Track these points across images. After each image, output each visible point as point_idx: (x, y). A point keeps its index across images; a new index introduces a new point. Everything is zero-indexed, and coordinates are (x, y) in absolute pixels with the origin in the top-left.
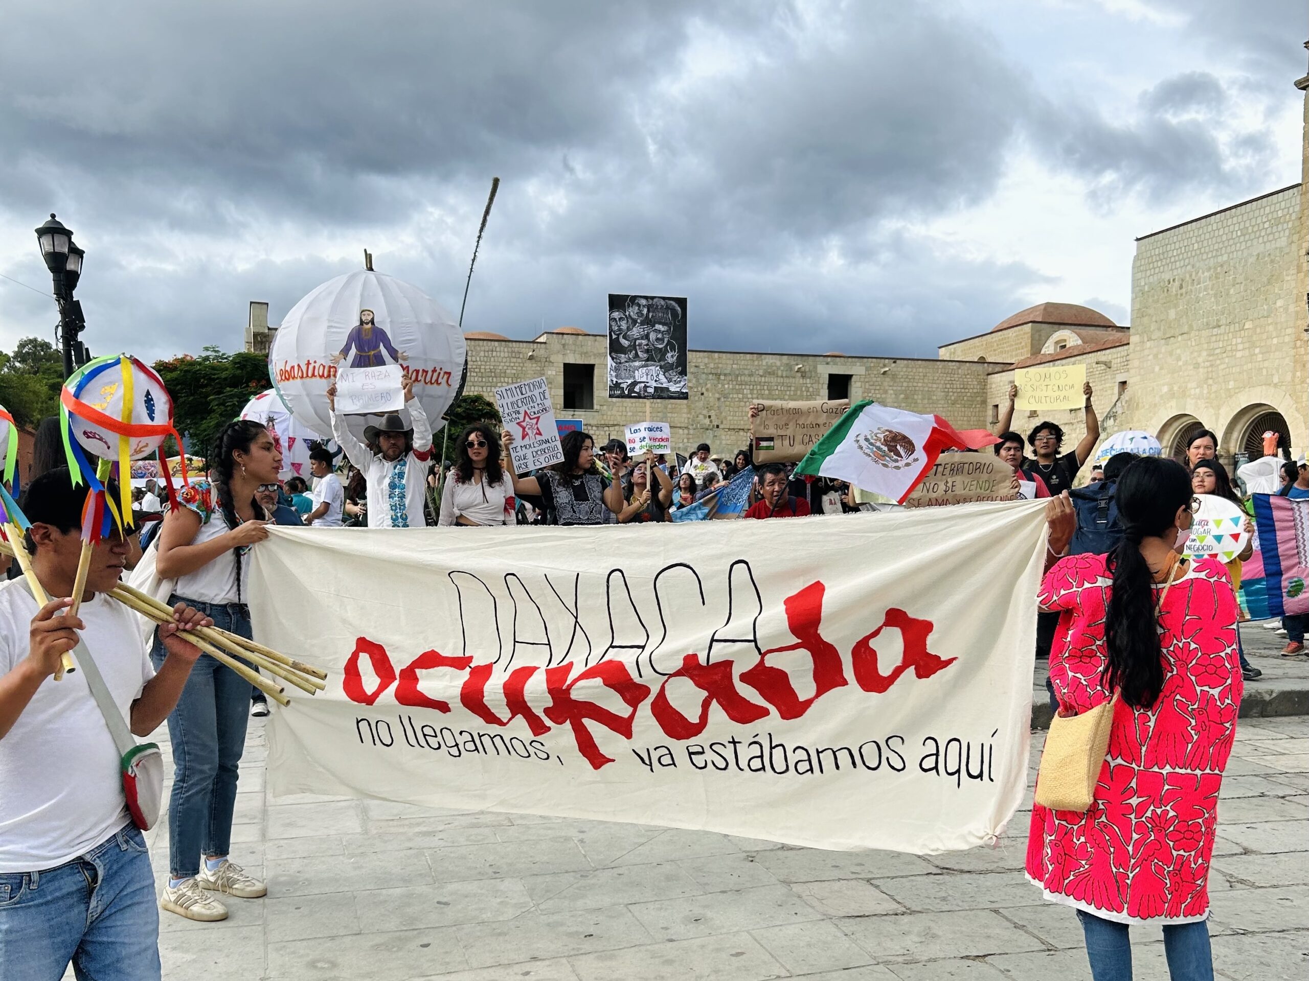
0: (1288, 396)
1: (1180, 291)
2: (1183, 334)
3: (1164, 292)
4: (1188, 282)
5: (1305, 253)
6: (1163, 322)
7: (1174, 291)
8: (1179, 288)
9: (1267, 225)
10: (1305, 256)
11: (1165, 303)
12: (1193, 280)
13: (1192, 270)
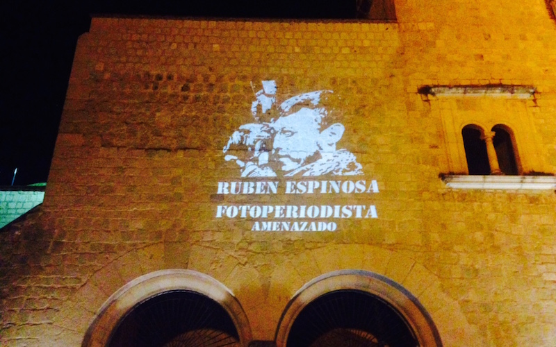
0: (419, 267)
1: (183, 93)
2: (189, 149)
3: (147, 87)
4: (201, 85)
5: (417, 91)
6: (143, 126)
7: (169, 90)
8: (180, 88)
9: (346, 51)
10: (419, 95)
11: (147, 102)
12: (211, 85)
13: (210, 73)
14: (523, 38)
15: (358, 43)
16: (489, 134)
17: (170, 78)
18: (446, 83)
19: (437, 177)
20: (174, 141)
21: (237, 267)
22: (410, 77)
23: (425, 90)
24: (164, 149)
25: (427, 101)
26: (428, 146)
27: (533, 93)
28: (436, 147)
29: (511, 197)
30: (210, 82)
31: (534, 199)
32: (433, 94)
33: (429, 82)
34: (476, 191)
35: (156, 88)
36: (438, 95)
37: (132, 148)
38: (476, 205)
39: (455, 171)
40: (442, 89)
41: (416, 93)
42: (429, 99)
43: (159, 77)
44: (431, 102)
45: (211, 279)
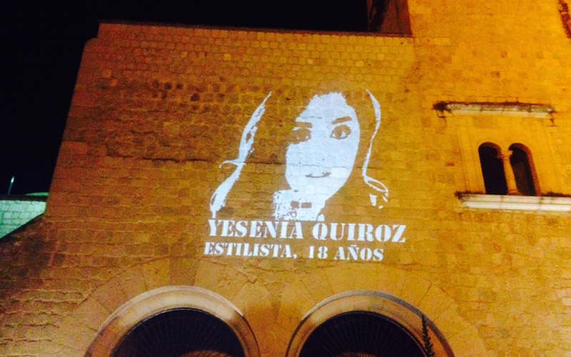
0: (435, 288)
1: (193, 103)
2: (197, 160)
3: (155, 96)
4: (212, 96)
5: (431, 107)
6: (151, 135)
7: (179, 100)
8: (190, 98)
9: (360, 64)
10: (435, 111)
11: (156, 111)
12: (222, 96)
13: (221, 83)
14: (540, 57)
15: (372, 57)
16: (506, 153)
17: (179, 87)
18: (463, 99)
19: (453, 195)
20: (183, 152)
21: (246, 286)
22: (425, 92)
23: (441, 106)
24: (172, 160)
25: (443, 117)
26: (443, 164)
27: (551, 113)
28: (452, 165)
29: (530, 218)
30: (221, 92)
31: (552, 221)
32: (449, 111)
33: (444, 99)
34: (495, 211)
35: (164, 97)
36: (455, 112)
37: (139, 158)
38: (493, 225)
39: (472, 190)
40: (458, 106)
41: (432, 109)
42: (445, 115)
43: (168, 86)
44: (447, 119)
45: (219, 297)
